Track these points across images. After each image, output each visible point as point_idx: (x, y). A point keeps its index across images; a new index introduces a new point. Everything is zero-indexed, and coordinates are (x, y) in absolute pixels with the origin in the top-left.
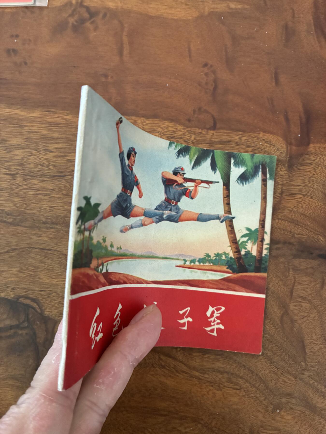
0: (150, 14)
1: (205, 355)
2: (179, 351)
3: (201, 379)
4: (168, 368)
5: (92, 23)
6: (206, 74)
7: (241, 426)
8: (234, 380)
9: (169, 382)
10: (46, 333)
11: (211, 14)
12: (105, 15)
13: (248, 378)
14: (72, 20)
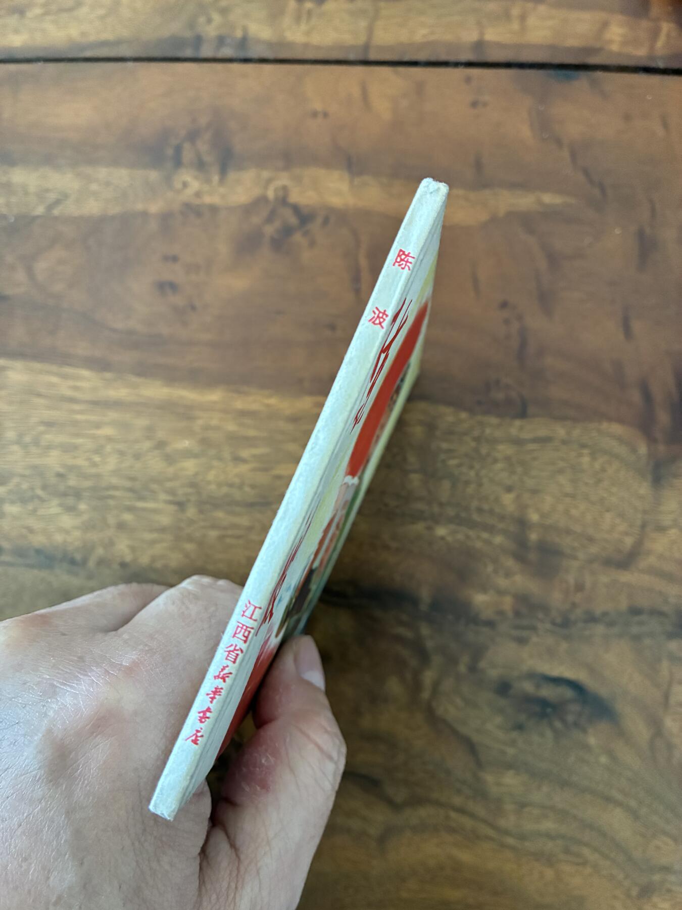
2: (480, 801)
3: (518, 850)
4: (462, 832)
5: (305, 234)
6: (507, 322)
8: (573, 848)
9: (465, 857)
11: (509, 214)
12: (326, 221)
13: (598, 844)
14: (270, 230)
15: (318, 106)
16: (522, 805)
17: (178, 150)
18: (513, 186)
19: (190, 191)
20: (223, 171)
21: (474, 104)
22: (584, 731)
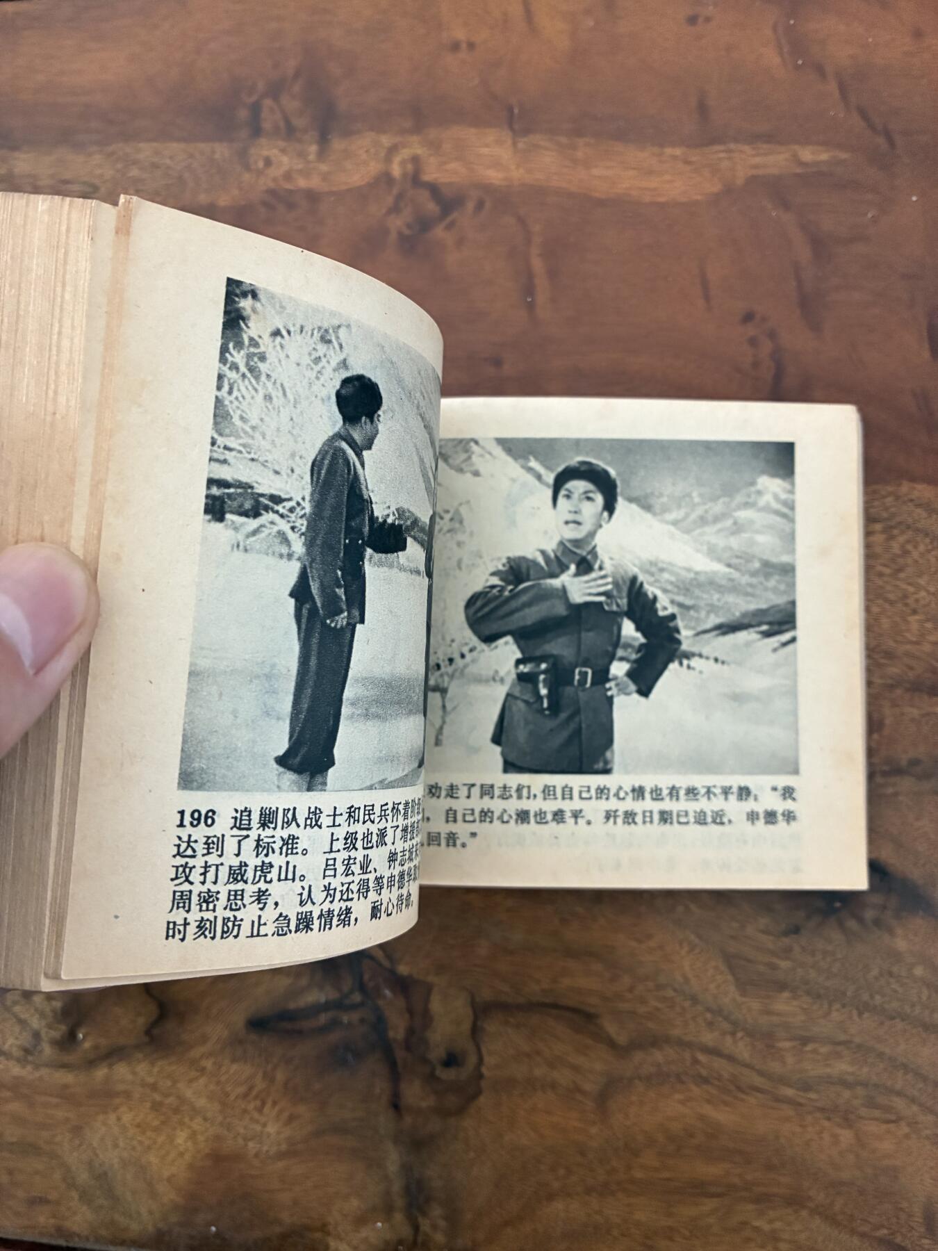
0: (597, 195)
1: (805, 1044)
2: (742, 1038)
3: (801, 1105)
4: (716, 1082)
5: (450, 227)
6: (753, 342)
7: (905, 1205)
8: (881, 1100)
9: (722, 1116)
10: (407, 1016)
11: (752, 180)
12: (480, 205)
13: (916, 1093)
14: (397, 223)
15: (460, 34)
16: (805, 1041)
17: (256, 109)
18: (754, 139)
19: (274, 172)
20: (323, 140)
21: (692, 20)
22: (891, 931)
